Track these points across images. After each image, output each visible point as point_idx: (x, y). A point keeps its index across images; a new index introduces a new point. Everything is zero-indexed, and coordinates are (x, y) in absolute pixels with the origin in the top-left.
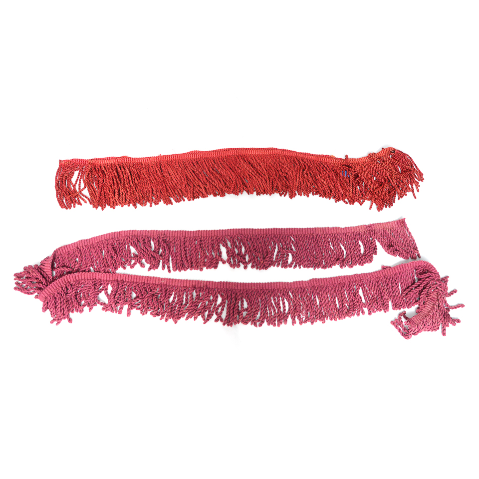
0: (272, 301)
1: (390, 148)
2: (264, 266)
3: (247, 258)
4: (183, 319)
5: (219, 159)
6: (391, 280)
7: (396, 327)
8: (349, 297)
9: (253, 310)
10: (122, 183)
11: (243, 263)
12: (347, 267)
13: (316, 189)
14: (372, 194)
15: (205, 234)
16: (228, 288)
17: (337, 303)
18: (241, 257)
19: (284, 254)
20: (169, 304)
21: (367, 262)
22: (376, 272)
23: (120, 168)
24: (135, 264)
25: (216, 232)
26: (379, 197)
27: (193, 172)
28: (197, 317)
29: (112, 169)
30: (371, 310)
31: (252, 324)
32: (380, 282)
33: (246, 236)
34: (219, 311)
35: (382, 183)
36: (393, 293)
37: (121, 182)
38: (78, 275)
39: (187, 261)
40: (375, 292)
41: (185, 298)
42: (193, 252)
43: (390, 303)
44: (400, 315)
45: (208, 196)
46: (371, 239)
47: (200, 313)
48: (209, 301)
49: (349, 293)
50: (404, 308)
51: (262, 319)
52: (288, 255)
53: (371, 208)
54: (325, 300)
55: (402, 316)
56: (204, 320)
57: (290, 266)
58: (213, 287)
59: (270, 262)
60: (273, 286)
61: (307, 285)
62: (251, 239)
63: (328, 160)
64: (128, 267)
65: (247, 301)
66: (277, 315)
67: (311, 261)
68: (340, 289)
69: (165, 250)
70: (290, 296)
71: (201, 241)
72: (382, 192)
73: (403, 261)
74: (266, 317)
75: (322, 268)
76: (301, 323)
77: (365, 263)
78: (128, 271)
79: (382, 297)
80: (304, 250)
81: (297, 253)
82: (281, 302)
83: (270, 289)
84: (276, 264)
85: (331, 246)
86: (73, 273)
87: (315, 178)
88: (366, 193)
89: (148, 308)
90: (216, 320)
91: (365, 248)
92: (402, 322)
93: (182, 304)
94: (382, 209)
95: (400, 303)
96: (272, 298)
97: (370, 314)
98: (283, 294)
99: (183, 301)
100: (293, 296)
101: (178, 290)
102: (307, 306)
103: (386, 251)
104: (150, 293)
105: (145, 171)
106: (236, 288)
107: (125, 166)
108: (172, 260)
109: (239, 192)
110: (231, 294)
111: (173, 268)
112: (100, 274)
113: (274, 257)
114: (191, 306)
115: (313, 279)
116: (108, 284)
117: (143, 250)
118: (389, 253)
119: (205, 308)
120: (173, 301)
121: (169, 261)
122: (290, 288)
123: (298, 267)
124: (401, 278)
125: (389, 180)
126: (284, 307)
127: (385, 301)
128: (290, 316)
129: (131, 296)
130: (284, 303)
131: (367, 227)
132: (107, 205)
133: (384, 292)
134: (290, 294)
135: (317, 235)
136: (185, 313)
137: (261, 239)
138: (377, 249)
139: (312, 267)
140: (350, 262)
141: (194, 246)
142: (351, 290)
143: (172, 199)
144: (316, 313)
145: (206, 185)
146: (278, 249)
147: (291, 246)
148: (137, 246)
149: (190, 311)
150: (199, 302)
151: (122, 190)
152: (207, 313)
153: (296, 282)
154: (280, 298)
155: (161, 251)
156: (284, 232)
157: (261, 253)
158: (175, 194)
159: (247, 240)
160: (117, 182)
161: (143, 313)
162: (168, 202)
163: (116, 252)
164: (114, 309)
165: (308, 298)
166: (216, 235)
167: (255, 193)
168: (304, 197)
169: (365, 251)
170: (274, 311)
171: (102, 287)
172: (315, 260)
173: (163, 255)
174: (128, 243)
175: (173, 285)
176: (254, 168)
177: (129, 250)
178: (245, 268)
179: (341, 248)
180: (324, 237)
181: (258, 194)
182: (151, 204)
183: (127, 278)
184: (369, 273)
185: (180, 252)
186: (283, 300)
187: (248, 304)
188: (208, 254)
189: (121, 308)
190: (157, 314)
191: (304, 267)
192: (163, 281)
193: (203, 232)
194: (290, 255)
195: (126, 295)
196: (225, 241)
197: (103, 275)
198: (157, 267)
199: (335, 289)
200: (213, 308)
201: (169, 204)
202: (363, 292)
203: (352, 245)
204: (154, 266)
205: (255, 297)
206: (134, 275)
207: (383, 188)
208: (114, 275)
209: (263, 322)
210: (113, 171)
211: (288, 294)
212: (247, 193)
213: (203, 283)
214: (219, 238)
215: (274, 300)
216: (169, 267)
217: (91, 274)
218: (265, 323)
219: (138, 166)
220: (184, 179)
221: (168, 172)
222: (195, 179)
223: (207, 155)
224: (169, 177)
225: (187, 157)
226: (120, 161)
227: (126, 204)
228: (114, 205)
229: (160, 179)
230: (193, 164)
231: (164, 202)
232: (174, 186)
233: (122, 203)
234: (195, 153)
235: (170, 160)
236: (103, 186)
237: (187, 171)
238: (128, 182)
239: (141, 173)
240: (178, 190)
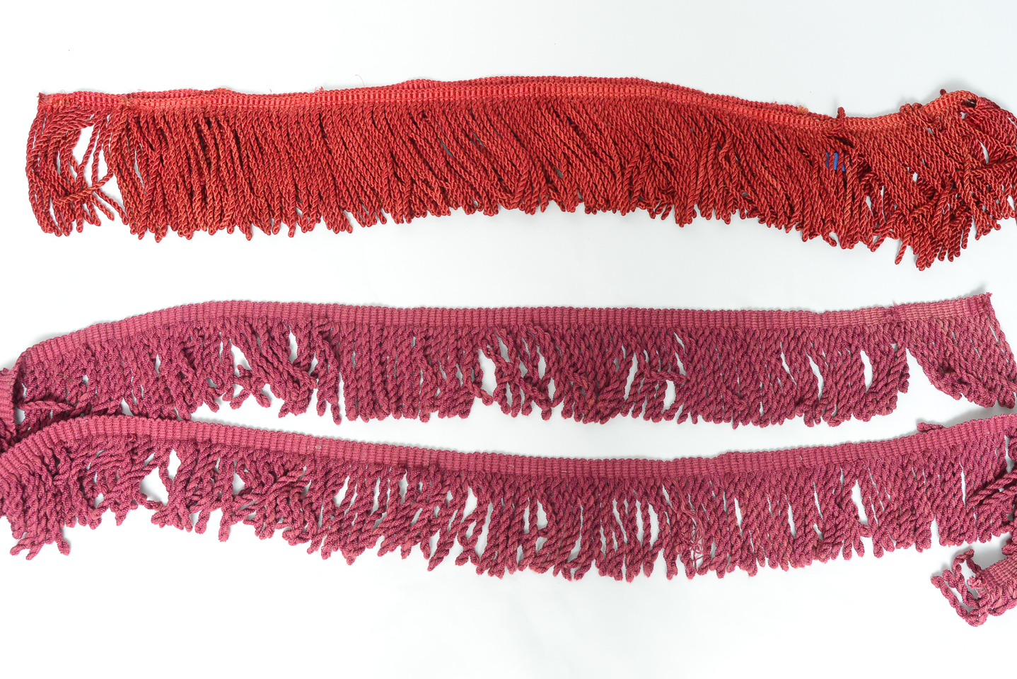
0: (615, 511)
1: (962, 93)
2: (598, 412)
3: (552, 389)
4: (370, 554)
5: (485, 106)
6: (940, 463)
7: (947, 592)
8: (824, 506)
9: (564, 534)
10: (213, 168)
11: (540, 403)
12: (824, 423)
13: (751, 202)
14: (906, 222)
15: (439, 319)
16: (495, 470)
17: (791, 521)
18: (535, 385)
19: (655, 383)
20: (335, 510)
21: (880, 412)
22: (903, 439)
23: (209, 123)
24: (243, 396)
25: (468, 316)
26: (924, 229)
27: (412, 141)
28: (409, 550)
29: (186, 127)
30: (882, 544)
31: (556, 573)
32: (911, 468)
33: (551, 330)
34: (470, 532)
35: (935, 191)
36: (944, 497)
37: (209, 165)
38: (87, 424)
39: (387, 394)
40: (895, 495)
41: (377, 493)
42: (403, 368)
43: (934, 527)
44: (958, 559)
45: (449, 213)
46: (894, 346)
47: (418, 537)
48: (444, 506)
49: (825, 496)
50: (970, 539)
51: (584, 558)
52: (664, 385)
53: (898, 260)
54: (759, 514)
55: (962, 561)
56: (427, 556)
57: (669, 416)
58: (457, 468)
59: (613, 405)
60: (617, 469)
61: (712, 470)
62: (562, 338)
63: (790, 121)
64: (225, 405)
65: (546, 509)
66: (626, 548)
67: (725, 404)
68: (801, 483)
69: (326, 361)
70: (663, 498)
71: (427, 338)
72: (932, 217)
73: (976, 413)
74: (596, 553)
75: (756, 423)
76: (690, 573)
77: (873, 413)
78: (226, 414)
79: (913, 508)
80: (708, 372)
81: (688, 381)
82: (639, 515)
83: (610, 476)
84: (632, 408)
85: (784, 364)
86: (74, 417)
87: (751, 170)
88: (888, 218)
89: (277, 520)
90: (461, 560)
91: (876, 371)
92: (962, 577)
93: (368, 512)
94: (929, 265)
95: (962, 527)
96: (615, 503)
97: (878, 553)
98: (646, 493)
99: (371, 503)
100: (673, 499)
101: (360, 473)
102: (710, 526)
103: (933, 382)
104: (283, 479)
105: (276, 134)
106: (518, 472)
107: (221, 118)
108: (346, 387)
109: (537, 203)
110: (503, 489)
111: (348, 411)
112: (148, 422)
113: (628, 388)
114: (394, 519)
115: (729, 454)
116: (168, 451)
117: (267, 361)
118: (940, 388)
119: (430, 525)
120: (346, 503)
121: (336, 391)
122: (664, 475)
123: (689, 419)
124: (967, 459)
125: (955, 184)
126: (647, 527)
127: (920, 522)
128: (661, 553)
129: (231, 487)
130: (646, 518)
131: (885, 315)
132: (169, 227)
133: (919, 494)
134: (665, 492)
135: (746, 332)
136: (377, 536)
137: (592, 337)
138: (908, 376)
139: (728, 420)
140: (832, 409)
141: (407, 353)
142: (830, 489)
143: (350, 216)
144: (732, 546)
145: (446, 180)
146: (639, 368)
147: (674, 358)
148: (249, 349)
149: (390, 532)
150: (416, 509)
151: (211, 187)
152: (435, 539)
153: (683, 459)
154: (638, 504)
155: (315, 362)
156: (657, 320)
157: (590, 377)
158: (361, 202)
159: (553, 340)
160: (198, 163)
161: (264, 532)
162: (339, 225)
163: (191, 363)
164: (184, 522)
165: (712, 507)
166: (468, 322)
167: (581, 207)
168: (715, 223)
169: (876, 381)
170: (619, 537)
171: (152, 456)
172: (737, 401)
173: (322, 373)
174: (225, 337)
175: (347, 458)
176: (582, 135)
177: (229, 357)
178: (546, 415)
179: (810, 370)
180: (767, 339)
181: (589, 210)
182: (292, 228)
183: (222, 435)
184: (882, 442)
185: (367, 368)
186: (644, 509)
187: (549, 518)
188: (444, 374)
189: (204, 518)
190: (301, 538)
191: (707, 419)
192: (318, 447)
193: (432, 314)
194: (670, 384)
195: (218, 484)
196: (492, 343)
197: (155, 424)
198: (303, 409)
199: (788, 484)
200: (454, 526)
201: (343, 230)
202: (864, 495)
203: (840, 362)
204: (296, 405)
205: (567, 497)
206: (242, 429)
207: (936, 205)
208: (186, 425)
209: (586, 567)
210: (188, 133)
211: (657, 494)
212: (558, 208)
213: (427, 454)
214: (477, 334)
215: (621, 507)
216: (336, 409)
217: (124, 422)
218: (594, 569)
219: (258, 119)
220: (386, 161)
221: (342, 138)
222: (415, 161)
223: (452, 94)
224: (344, 154)
225: (395, 97)
226: (210, 103)
227: (222, 228)
228: (189, 229)
229: (320, 159)
230: (412, 118)
231: (328, 224)
232: (357, 179)
233: (212, 224)
234: (418, 87)
235: (348, 104)
236: (160, 174)
237: (395, 139)
238: (229, 165)
239: (266, 139)
240: (368, 193)
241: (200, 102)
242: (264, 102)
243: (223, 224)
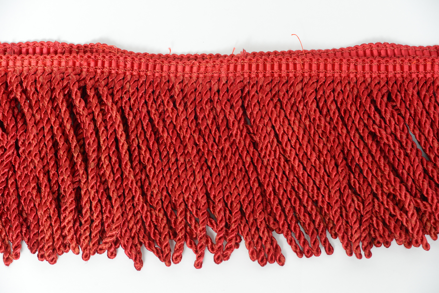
10: (92, 165)
27: (373, 135)
29: (53, 100)
37: (86, 160)
107: (103, 91)
143: (281, 240)
158: (298, 222)
182: (200, 256)
201: (272, 261)
210: (55, 108)
219: (153, 92)
220: (337, 165)
221: (273, 127)
222: (379, 167)
223: (429, 68)
224: (275, 151)
225: (348, 69)
226: (85, 64)
227: (101, 251)
228: (54, 250)
229: (241, 156)
230: (373, 102)
231: (252, 254)
232: (293, 188)
233: (88, 245)
234: (380, 54)
235: (280, 76)
236: (14, 167)
237: (348, 132)
238: (114, 159)
239: (164, 121)
240: (309, 209)
241: (71, 63)
242: (162, 68)
243: (102, 246)
